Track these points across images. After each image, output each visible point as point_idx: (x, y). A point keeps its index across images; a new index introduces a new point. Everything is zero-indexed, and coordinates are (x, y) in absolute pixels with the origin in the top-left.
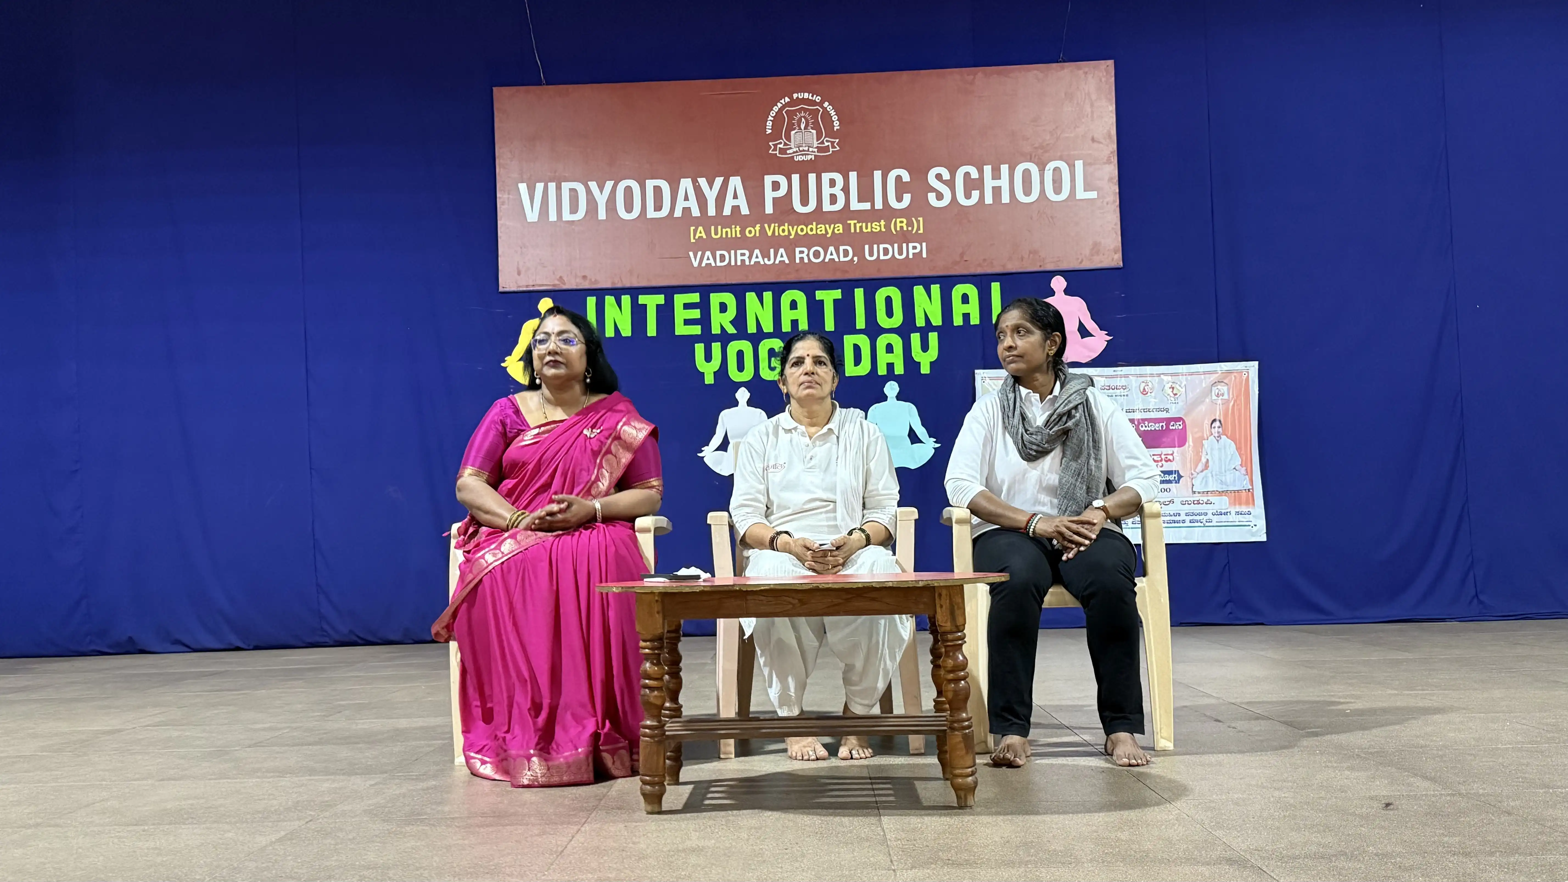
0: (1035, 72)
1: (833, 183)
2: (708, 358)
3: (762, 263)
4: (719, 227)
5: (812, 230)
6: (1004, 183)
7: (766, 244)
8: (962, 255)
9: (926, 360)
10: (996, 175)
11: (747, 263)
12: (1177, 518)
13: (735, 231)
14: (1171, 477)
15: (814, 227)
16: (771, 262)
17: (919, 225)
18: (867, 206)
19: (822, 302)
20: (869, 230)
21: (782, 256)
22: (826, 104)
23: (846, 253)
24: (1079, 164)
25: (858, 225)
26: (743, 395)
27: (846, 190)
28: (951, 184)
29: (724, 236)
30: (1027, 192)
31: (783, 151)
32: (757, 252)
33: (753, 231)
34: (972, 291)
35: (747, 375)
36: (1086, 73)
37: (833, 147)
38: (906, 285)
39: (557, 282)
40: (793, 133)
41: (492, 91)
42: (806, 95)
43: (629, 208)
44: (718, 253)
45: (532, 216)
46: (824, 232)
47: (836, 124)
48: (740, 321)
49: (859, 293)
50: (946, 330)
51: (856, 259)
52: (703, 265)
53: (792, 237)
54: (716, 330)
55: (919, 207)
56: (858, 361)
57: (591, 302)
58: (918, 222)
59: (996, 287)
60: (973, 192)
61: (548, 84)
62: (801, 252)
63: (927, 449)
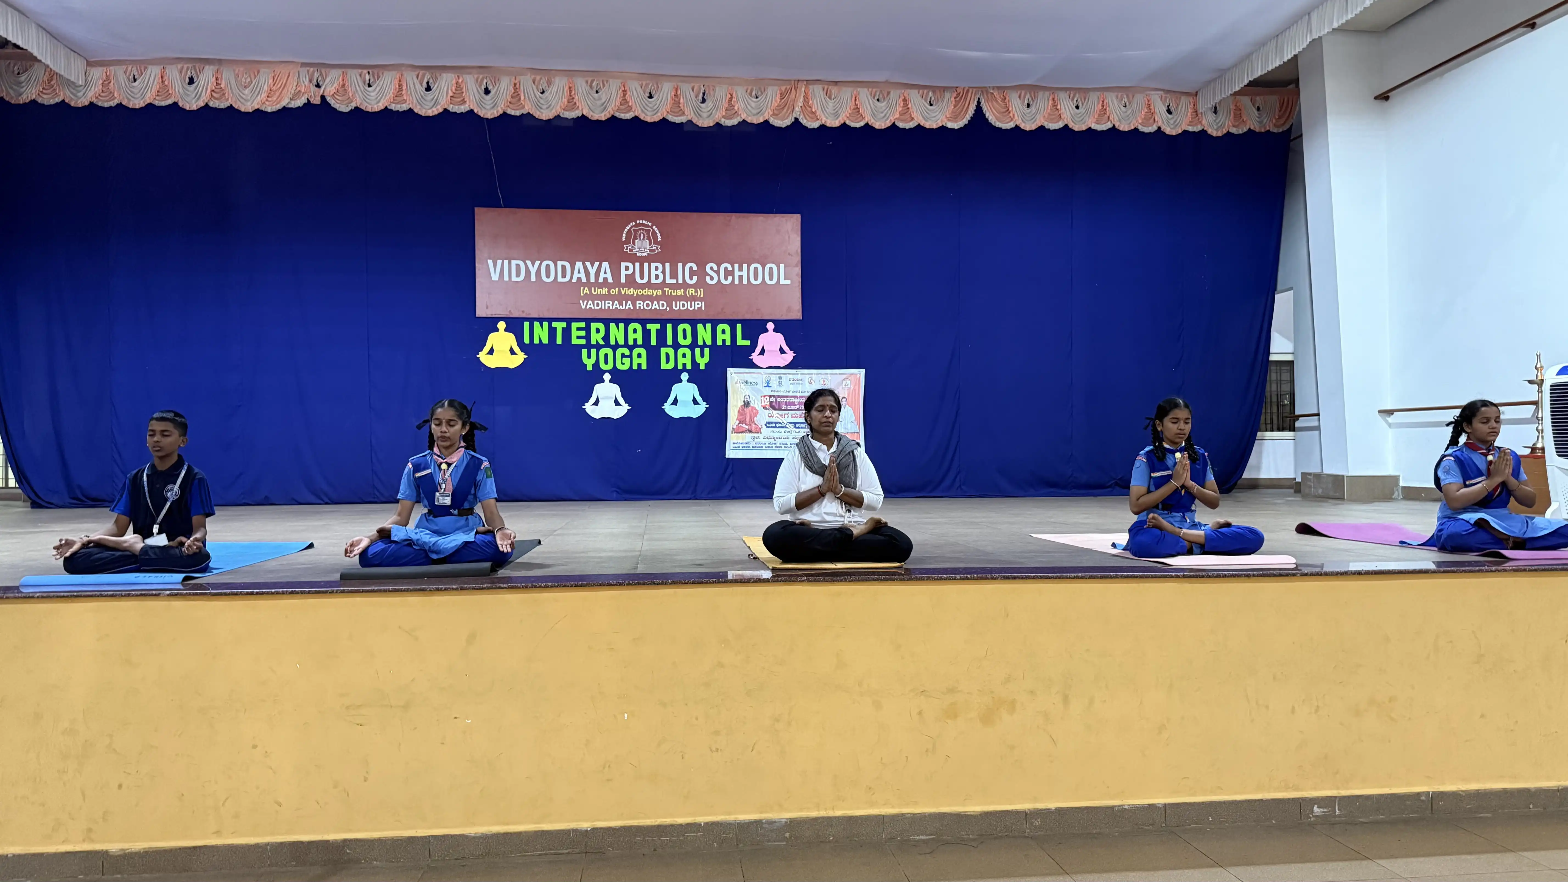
0: (761, 218)
1: (657, 269)
2: (589, 357)
3: (619, 308)
4: (597, 288)
5: (645, 292)
6: (744, 273)
7: (621, 298)
8: (722, 309)
9: (702, 362)
10: (741, 269)
11: (611, 308)
13: (605, 291)
15: (647, 290)
16: (624, 308)
17: (701, 293)
18: (674, 281)
20: (675, 294)
21: (630, 305)
23: (663, 305)
24: (782, 266)
25: (670, 291)
26: (607, 377)
27: (664, 272)
28: (718, 272)
29: (599, 293)
30: (756, 278)
31: (631, 250)
32: (616, 302)
33: (614, 292)
34: (727, 328)
35: (610, 366)
36: (787, 220)
37: (657, 249)
38: (693, 323)
40: (636, 241)
41: (474, 209)
42: (644, 222)
43: (548, 276)
44: (596, 302)
45: (495, 277)
46: (651, 294)
47: (659, 237)
48: (606, 338)
49: (669, 327)
50: (713, 347)
51: (668, 308)
52: (588, 308)
53: (635, 295)
54: (593, 342)
55: (701, 283)
56: (668, 361)
57: (527, 325)
58: (701, 291)
59: (739, 327)
60: (729, 277)
61: (505, 207)
62: (640, 304)
63: (702, 407)
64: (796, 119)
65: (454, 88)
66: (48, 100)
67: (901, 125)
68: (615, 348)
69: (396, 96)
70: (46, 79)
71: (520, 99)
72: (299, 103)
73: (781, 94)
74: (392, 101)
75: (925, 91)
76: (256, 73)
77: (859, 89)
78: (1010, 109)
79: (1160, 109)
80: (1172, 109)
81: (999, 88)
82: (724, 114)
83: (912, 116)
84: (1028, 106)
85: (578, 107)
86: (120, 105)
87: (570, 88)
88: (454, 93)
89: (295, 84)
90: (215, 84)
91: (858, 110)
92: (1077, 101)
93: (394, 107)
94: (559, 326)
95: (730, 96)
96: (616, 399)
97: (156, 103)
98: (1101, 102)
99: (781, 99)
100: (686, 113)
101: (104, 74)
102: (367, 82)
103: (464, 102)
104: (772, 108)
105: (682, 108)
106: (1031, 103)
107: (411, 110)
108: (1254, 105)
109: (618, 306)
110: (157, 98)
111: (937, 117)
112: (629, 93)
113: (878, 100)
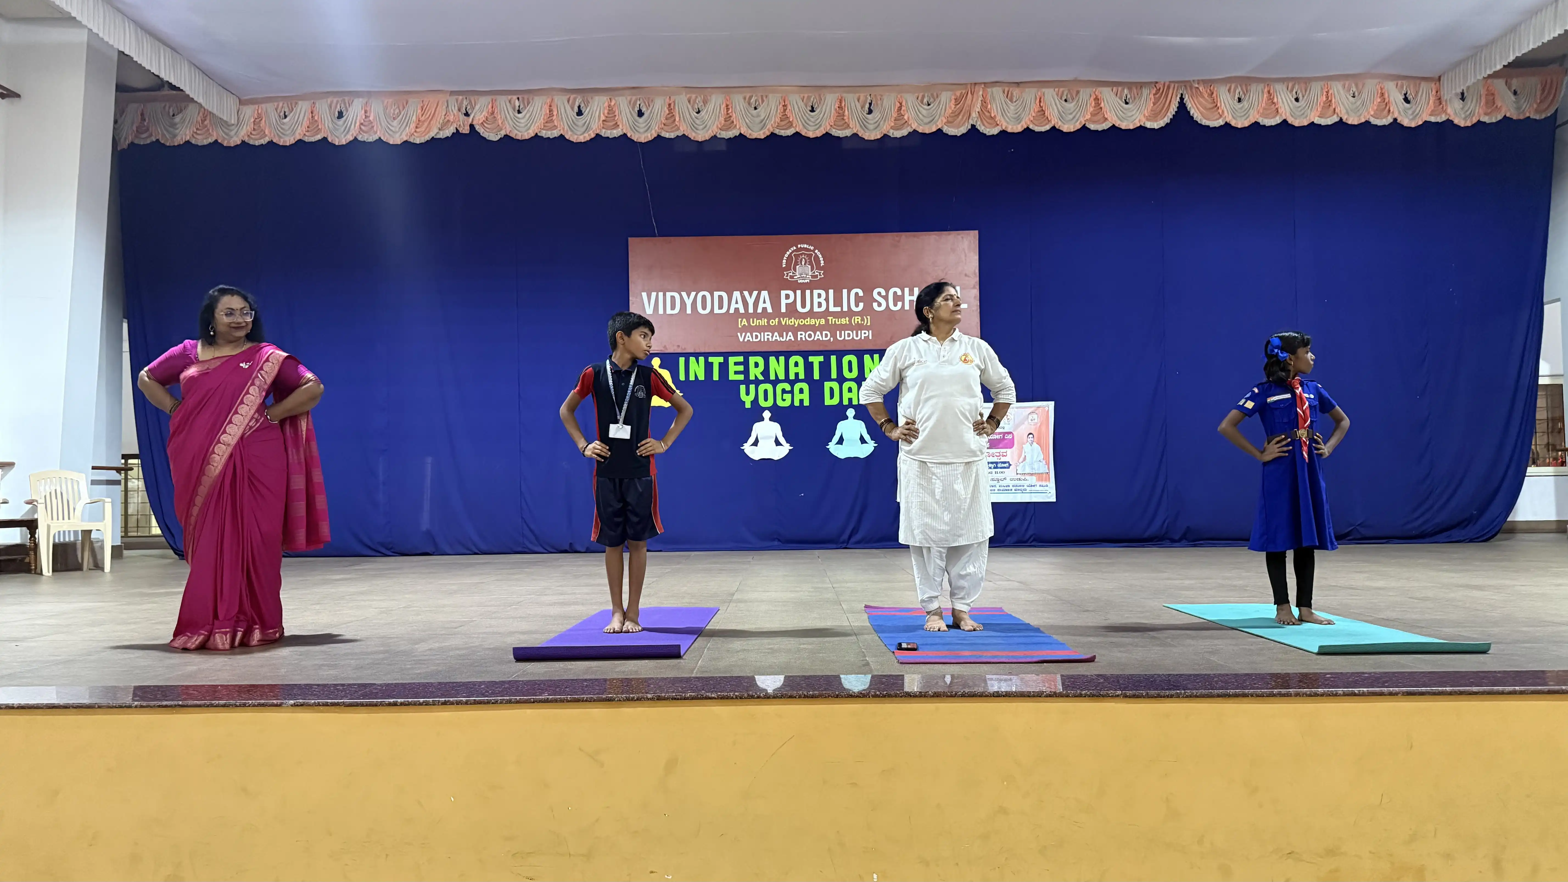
0: (935, 236)
1: (819, 296)
2: (748, 393)
3: (779, 340)
4: (755, 319)
5: (807, 322)
7: (782, 329)
11: (770, 340)
12: (1008, 488)
13: (764, 322)
14: (1005, 465)
15: (809, 320)
16: (784, 340)
17: (868, 321)
18: (838, 309)
19: (812, 363)
20: (840, 323)
21: (790, 336)
22: (816, 251)
23: (826, 335)
25: (834, 320)
26: (767, 415)
27: (827, 300)
28: (886, 298)
29: (758, 324)
31: (792, 277)
32: (776, 334)
33: (774, 322)
35: (770, 403)
36: (962, 238)
37: (820, 275)
38: (860, 354)
39: (663, 349)
40: (797, 267)
41: (627, 241)
42: (805, 246)
43: (704, 308)
44: (754, 334)
46: (814, 323)
47: (822, 262)
48: (766, 372)
49: (833, 358)
51: (832, 339)
52: (746, 340)
53: (796, 326)
54: (752, 377)
55: (868, 310)
56: (832, 396)
57: (682, 360)
58: (867, 319)
60: (898, 303)
61: (660, 236)
62: (801, 334)
63: (870, 447)
64: (973, 126)
65: (606, 112)
66: (203, 140)
67: (1092, 127)
68: (775, 383)
69: (546, 122)
70: (199, 119)
71: (675, 120)
72: (448, 132)
73: (956, 99)
74: (542, 127)
75: (1120, 89)
76: (405, 104)
77: (1044, 90)
78: (1219, 105)
79: (1396, 97)
80: (1410, 98)
81: (1205, 82)
82: (893, 124)
83: (1106, 116)
84: (1240, 100)
85: (736, 126)
86: (271, 143)
87: (727, 106)
88: (606, 117)
89: (444, 114)
90: (364, 117)
91: (1043, 113)
92: (1296, 93)
93: (545, 134)
94: (716, 361)
95: (899, 105)
96: (776, 438)
97: (306, 139)
98: (1325, 93)
99: (956, 105)
100: (851, 126)
101: (256, 112)
102: (517, 108)
103: (616, 126)
104: (946, 115)
105: (847, 121)
106: (1243, 96)
107: (562, 136)
108: (1509, 88)
109: (778, 338)
110: (307, 134)
111: (1134, 117)
112: (789, 107)
113: (1066, 101)
